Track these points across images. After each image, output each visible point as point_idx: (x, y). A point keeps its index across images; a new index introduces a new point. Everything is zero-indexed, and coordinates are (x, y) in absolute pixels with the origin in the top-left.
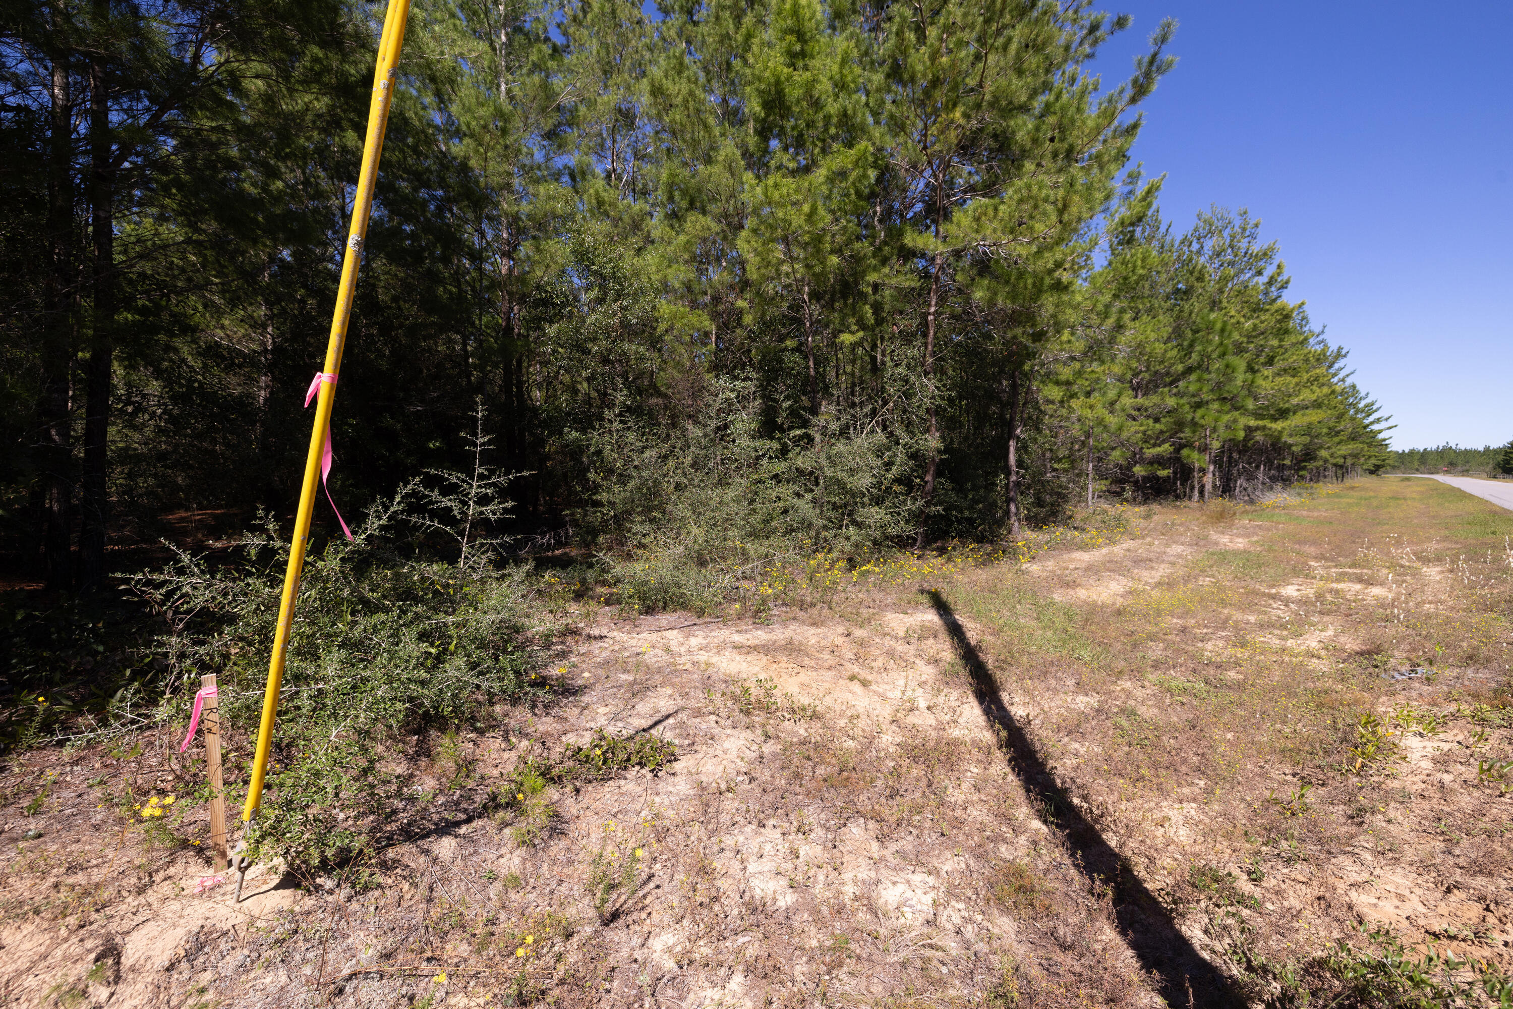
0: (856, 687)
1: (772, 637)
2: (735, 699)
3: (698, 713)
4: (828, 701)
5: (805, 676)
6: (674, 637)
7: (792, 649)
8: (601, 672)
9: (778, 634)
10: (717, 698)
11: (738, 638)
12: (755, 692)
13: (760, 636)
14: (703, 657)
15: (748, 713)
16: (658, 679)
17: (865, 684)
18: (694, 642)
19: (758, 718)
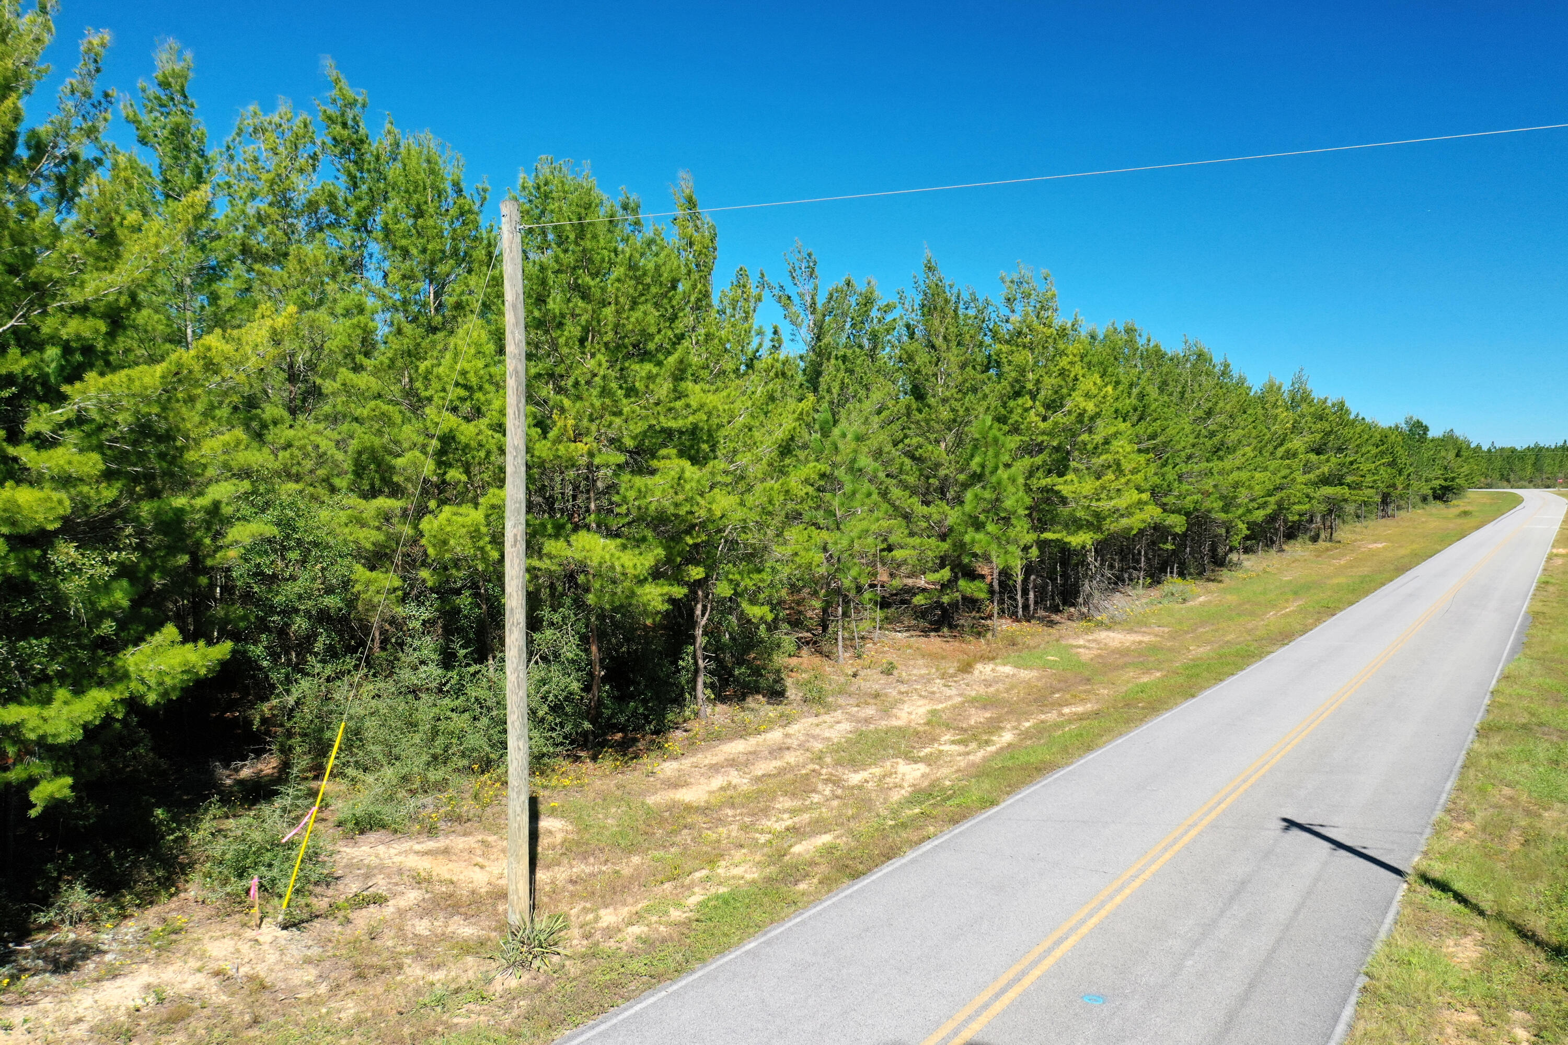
0: (477, 869)
1: (437, 845)
2: (414, 878)
3: (396, 884)
4: (462, 877)
5: (451, 865)
6: (381, 849)
7: (446, 851)
8: (347, 870)
9: (441, 843)
10: (405, 877)
11: (417, 847)
12: (423, 874)
13: (431, 845)
14: (397, 859)
15: (419, 883)
16: (376, 871)
17: (482, 867)
18: (392, 851)
19: (424, 885)
